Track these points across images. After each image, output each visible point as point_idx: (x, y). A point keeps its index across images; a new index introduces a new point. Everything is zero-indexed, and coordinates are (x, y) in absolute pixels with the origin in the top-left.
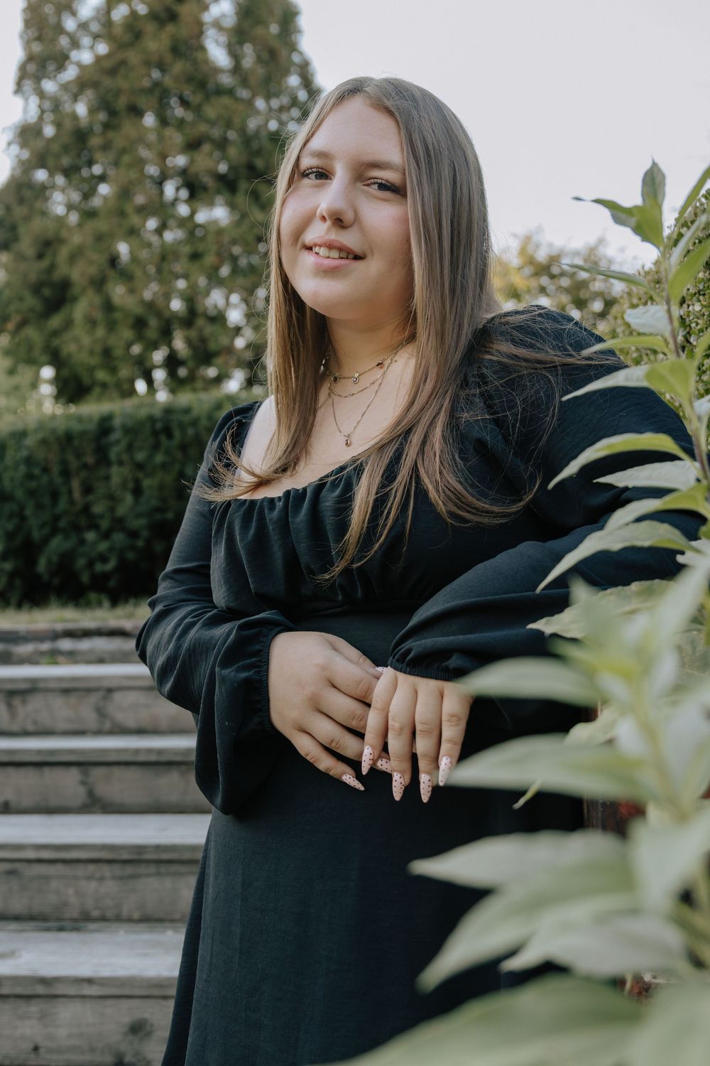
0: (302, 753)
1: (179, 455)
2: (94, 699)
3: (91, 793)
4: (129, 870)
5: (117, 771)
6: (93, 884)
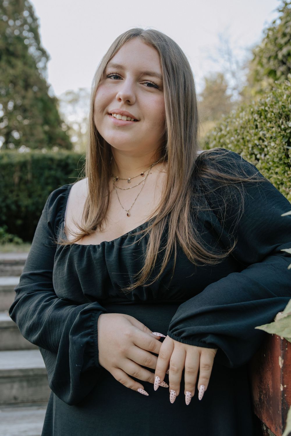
0: (117, 379)
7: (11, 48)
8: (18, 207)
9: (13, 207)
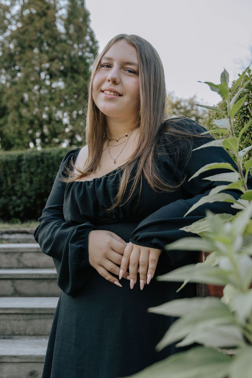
0: (100, 274)
1: (46, 169)
2: (16, 256)
3: (15, 290)
4: (29, 317)
5: (24, 282)
6: (16, 322)
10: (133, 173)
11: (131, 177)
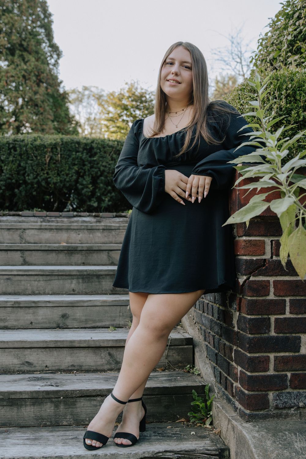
0: (172, 196)
2: (19, 232)
3: (24, 260)
4: (49, 278)
5: (34, 253)
6: (36, 282)
7: (25, 44)
8: (48, 183)
9: (43, 183)
10: (194, 132)
11: (193, 135)
